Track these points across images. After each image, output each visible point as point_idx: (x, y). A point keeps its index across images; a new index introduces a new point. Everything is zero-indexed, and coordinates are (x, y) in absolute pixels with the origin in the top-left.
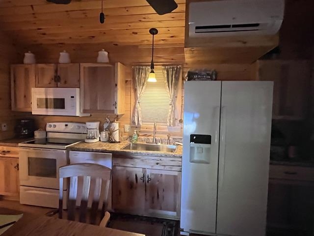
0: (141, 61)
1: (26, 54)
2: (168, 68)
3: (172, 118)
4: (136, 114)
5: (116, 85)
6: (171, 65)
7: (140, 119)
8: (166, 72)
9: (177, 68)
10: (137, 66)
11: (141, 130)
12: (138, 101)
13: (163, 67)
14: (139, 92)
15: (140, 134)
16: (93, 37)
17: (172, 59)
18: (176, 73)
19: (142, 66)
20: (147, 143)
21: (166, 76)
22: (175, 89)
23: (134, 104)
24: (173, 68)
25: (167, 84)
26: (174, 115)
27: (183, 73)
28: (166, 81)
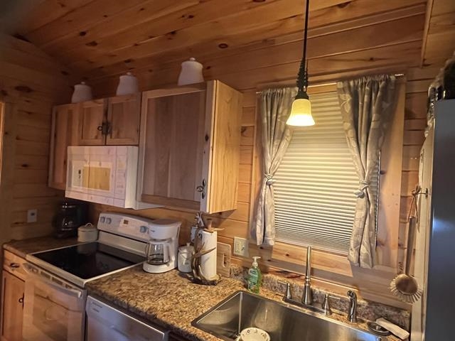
0: (279, 76)
1: (77, 87)
2: (356, 87)
3: (365, 240)
4: (260, 215)
5: (207, 138)
6: (366, 76)
7: (269, 229)
8: (348, 98)
9: (388, 81)
10: (267, 88)
11: (274, 256)
12: (265, 180)
13: (340, 85)
14: (268, 156)
15: (272, 268)
16: (173, 33)
17: (372, 59)
18: (383, 98)
19: (282, 87)
20: (286, 300)
21: (348, 108)
22: (379, 148)
23: (258, 187)
24: (373, 83)
25: (351, 133)
26: (374, 229)
27: (409, 96)
28: (348, 125)
